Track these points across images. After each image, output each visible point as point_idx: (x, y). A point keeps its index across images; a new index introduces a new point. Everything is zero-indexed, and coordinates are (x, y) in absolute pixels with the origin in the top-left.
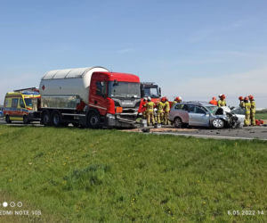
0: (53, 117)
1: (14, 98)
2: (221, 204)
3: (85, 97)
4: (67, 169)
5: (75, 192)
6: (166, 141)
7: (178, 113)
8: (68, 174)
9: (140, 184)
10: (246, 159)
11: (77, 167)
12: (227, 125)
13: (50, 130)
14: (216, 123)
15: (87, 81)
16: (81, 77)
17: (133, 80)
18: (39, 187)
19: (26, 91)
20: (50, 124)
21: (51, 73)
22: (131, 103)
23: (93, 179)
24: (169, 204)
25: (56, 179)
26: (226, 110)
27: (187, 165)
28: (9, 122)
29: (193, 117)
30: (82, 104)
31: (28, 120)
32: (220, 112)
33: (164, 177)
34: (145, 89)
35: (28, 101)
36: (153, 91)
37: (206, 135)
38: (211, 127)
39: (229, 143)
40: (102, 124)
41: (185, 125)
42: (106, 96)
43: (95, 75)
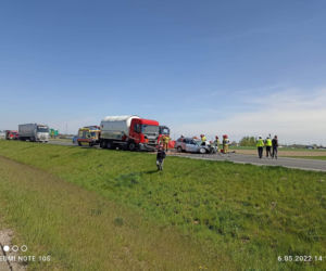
0: (108, 143)
1: (84, 131)
2: (208, 197)
3: (127, 133)
4: (117, 174)
5: (122, 187)
6: (174, 160)
7: (180, 144)
8: (118, 177)
9: (161, 184)
10: (221, 172)
11: (123, 173)
12: (207, 152)
13: (106, 151)
14: (202, 151)
15: (129, 123)
16: (125, 121)
17: (155, 124)
18: (100, 184)
19: (91, 127)
20: (105, 148)
21: (107, 118)
22: (154, 137)
23: (133, 181)
24: (179, 197)
25: (111, 180)
26: (207, 143)
27: (187, 174)
28: (80, 145)
29: (189, 147)
30: (125, 137)
31: (92, 144)
32: (204, 144)
33: (175, 181)
34: (161, 129)
35: (93, 134)
36: (165, 131)
37: (197, 157)
38: (198, 152)
39: (211, 162)
40: (137, 149)
41: (184, 151)
42: (140, 133)
43: (133, 120)
